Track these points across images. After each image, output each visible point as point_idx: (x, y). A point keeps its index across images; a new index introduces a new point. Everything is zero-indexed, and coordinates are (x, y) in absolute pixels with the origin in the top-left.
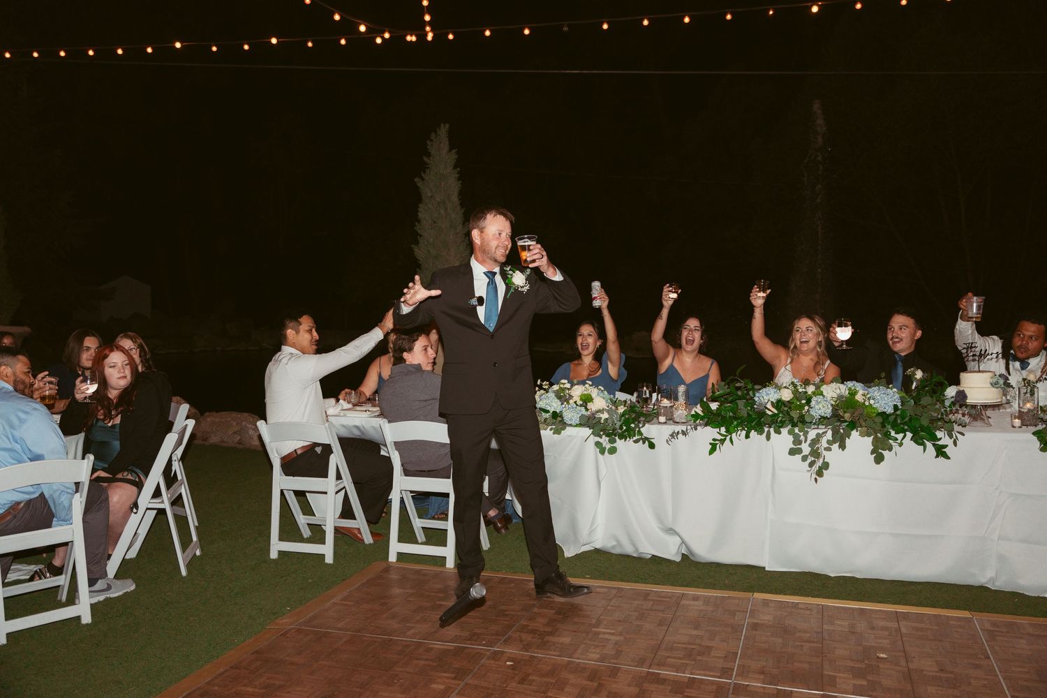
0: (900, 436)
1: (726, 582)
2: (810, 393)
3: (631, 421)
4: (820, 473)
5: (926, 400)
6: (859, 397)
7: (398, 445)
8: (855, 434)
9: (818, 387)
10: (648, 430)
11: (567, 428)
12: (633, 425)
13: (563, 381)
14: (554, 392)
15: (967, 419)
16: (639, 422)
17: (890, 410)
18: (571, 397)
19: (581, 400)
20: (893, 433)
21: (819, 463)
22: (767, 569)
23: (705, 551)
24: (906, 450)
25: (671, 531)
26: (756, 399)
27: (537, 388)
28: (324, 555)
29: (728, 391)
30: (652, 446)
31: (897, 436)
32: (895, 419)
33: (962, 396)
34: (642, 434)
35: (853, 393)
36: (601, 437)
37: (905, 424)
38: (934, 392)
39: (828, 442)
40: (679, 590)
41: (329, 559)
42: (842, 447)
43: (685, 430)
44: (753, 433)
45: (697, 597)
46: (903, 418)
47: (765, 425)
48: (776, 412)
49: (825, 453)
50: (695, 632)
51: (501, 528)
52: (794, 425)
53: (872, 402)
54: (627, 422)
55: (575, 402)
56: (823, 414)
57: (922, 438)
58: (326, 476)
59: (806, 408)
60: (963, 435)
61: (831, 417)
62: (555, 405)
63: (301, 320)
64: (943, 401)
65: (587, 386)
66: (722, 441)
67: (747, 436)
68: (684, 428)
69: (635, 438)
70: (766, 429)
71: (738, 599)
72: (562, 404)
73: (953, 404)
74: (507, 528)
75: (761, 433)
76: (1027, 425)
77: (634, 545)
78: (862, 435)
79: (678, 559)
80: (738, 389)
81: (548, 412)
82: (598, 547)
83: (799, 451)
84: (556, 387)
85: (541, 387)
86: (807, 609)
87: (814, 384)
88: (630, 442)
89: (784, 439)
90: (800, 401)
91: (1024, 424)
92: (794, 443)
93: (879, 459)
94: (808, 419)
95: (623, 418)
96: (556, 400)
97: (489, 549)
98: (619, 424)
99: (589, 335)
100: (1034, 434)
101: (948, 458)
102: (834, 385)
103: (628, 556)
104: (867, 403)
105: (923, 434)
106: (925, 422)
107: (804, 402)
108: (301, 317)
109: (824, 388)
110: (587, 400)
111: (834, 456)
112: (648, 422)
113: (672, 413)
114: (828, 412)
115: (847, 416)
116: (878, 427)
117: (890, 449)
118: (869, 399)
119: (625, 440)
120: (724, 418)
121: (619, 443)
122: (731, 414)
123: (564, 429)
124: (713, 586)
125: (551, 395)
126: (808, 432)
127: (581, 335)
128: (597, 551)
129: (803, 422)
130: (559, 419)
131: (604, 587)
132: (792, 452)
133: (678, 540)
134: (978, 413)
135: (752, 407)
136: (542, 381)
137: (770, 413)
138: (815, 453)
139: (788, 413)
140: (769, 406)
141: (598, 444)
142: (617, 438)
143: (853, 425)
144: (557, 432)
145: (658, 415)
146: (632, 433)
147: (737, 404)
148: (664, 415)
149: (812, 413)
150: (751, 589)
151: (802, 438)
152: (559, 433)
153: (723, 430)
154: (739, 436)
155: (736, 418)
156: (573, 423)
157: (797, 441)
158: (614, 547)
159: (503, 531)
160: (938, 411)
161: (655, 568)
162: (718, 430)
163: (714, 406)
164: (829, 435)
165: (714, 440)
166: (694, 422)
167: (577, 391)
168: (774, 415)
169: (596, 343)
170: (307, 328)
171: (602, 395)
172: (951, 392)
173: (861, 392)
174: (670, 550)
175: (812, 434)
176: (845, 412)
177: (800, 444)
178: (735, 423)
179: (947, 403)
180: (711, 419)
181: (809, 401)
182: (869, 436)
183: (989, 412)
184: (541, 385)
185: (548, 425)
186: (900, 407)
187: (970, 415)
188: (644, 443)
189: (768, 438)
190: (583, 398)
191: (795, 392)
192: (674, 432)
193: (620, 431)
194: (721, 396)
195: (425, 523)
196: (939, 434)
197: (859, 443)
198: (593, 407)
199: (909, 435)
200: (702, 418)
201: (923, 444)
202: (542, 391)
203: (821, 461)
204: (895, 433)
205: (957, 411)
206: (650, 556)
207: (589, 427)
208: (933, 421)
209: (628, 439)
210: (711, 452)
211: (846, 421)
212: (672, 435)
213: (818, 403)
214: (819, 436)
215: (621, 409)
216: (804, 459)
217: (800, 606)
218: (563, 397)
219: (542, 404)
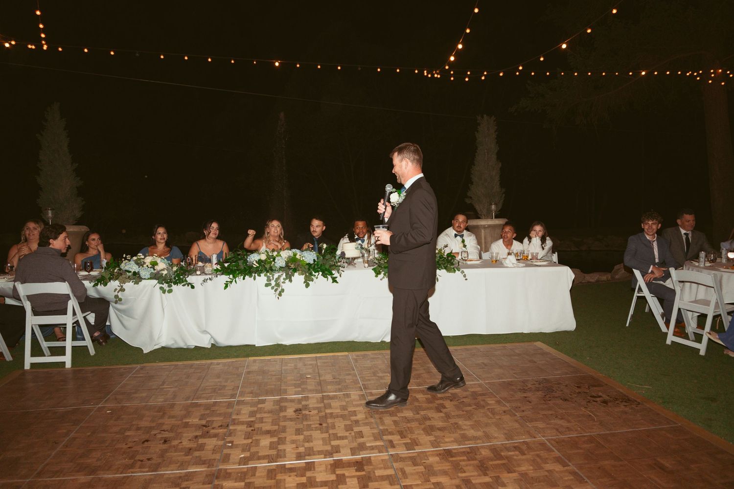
0: (317, 274)
1: (235, 354)
2: (275, 255)
3: (181, 274)
4: (280, 295)
5: (328, 256)
6: (298, 257)
8: (296, 274)
9: (279, 253)
10: (190, 279)
11: (143, 280)
12: (182, 277)
13: (139, 254)
14: (134, 261)
15: (346, 265)
16: (186, 275)
17: (312, 262)
18: (144, 263)
19: (151, 264)
20: (313, 273)
21: (280, 289)
22: (256, 346)
23: (224, 340)
24: (319, 280)
25: (205, 332)
26: (248, 260)
27: (123, 259)
29: (233, 256)
30: (193, 287)
31: (315, 274)
32: (314, 266)
33: (343, 254)
34: (187, 281)
35: (295, 255)
36: (163, 284)
37: (318, 268)
38: (332, 253)
39: (284, 279)
40: (209, 362)
42: (291, 281)
43: (211, 277)
44: (247, 277)
45: (219, 364)
46: (318, 266)
47: (253, 272)
48: (258, 265)
49: (282, 284)
50: (217, 380)
51: (102, 342)
52: (268, 272)
53: (304, 258)
54: (178, 276)
55: (147, 266)
56: (281, 266)
57: (326, 274)
59: (273, 263)
60: (344, 271)
61: (285, 267)
62: (135, 268)
64: (335, 257)
65: (154, 257)
66: (231, 282)
67: (244, 279)
68: (210, 277)
69: (183, 284)
70: (253, 275)
71: (241, 361)
72: (139, 267)
73: (339, 258)
74: (106, 342)
75: (251, 276)
76: (370, 266)
77: (184, 342)
78: (299, 274)
79: (209, 346)
80: (239, 255)
81: (130, 272)
82: (163, 346)
83: (270, 284)
84: (135, 258)
85: (126, 259)
86: (275, 361)
87: (277, 251)
88: (180, 286)
89: (262, 279)
90: (270, 260)
91: (369, 266)
92: (267, 281)
93: (307, 285)
94: (274, 269)
95: (176, 273)
96: (135, 265)
97: (95, 354)
98: (173, 276)
100: (373, 269)
101: (337, 283)
102: (286, 251)
103: (181, 349)
104: (301, 259)
105: (326, 272)
106: (327, 267)
107: (272, 260)
109: (282, 253)
110: (154, 264)
111: (286, 285)
112: (190, 274)
113: (204, 269)
114: (283, 264)
115: (292, 266)
116: (307, 270)
117: (312, 280)
118: (302, 257)
119: (177, 285)
120: (231, 270)
121: (174, 287)
122: (235, 268)
123: (141, 281)
124: (228, 357)
125: (132, 262)
126: (274, 275)
127: (159, 234)
128: (163, 348)
129: (271, 270)
130: (137, 276)
131: (168, 365)
132: (267, 285)
133: (209, 336)
134: (351, 262)
135: (246, 264)
136: (127, 255)
137: (255, 266)
138: (278, 285)
139: (264, 266)
140: (255, 263)
141: (161, 288)
142: (172, 284)
143: (295, 270)
144: (137, 283)
145: (196, 271)
146: (181, 281)
147: (238, 262)
148: (199, 270)
149: (276, 265)
150: (248, 356)
151: (271, 278)
153: (231, 276)
154: (240, 279)
155: (238, 270)
156: (146, 278)
157: (269, 280)
158: (173, 344)
159: (104, 344)
160: (332, 261)
161: (198, 352)
162: (228, 276)
163: (226, 265)
164: (284, 276)
165: (227, 282)
166: (216, 273)
167: (148, 260)
168: (257, 267)
171: (163, 261)
172: (338, 253)
173: (299, 254)
174: (205, 343)
175: (276, 275)
176: (292, 264)
177: (271, 281)
178: (238, 272)
179: (337, 258)
180: (224, 271)
181: (274, 260)
182: (303, 275)
183: (356, 261)
184: (126, 257)
185: (131, 279)
186: (316, 260)
187: (346, 262)
188: (188, 286)
189: (255, 279)
190: (152, 263)
191: (268, 255)
192: (205, 279)
193: (174, 280)
194: (230, 259)
195: (50, 344)
196: (334, 272)
197: (298, 278)
198: (158, 268)
199: (321, 273)
200: (220, 271)
201: (327, 277)
202: (127, 261)
203: (280, 288)
204: (315, 273)
205: (341, 261)
206: (193, 347)
207: (156, 279)
208: (331, 266)
209: (179, 284)
210: (225, 288)
211: (292, 269)
212: (204, 281)
213: (278, 260)
214: (279, 277)
215: (175, 269)
216: (273, 288)
217: (272, 360)
218: (140, 263)
219: (127, 268)
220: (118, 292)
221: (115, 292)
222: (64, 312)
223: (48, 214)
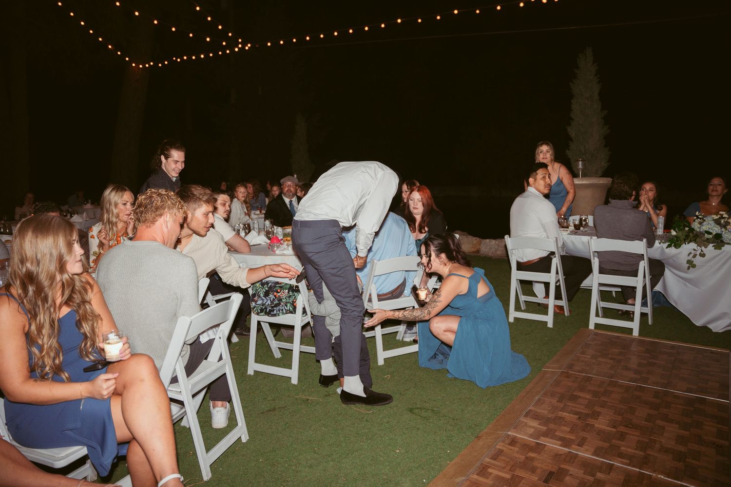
7: (599, 254)
11: (726, 245)
13: (721, 213)
14: (712, 220)
28: (547, 322)
41: (550, 325)
58: (549, 272)
62: (717, 229)
63: (538, 172)
81: (711, 233)
85: (698, 217)
96: (717, 226)
97: (651, 324)
99: (719, 185)
108: (537, 170)
123: (723, 246)
127: (712, 185)
130: (720, 239)
144: (718, 247)
152: (720, 249)
169: (723, 190)
170: (542, 176)
185: (710, 243)
195: (606, 304)
219: (705, 228)
220: (695, 256)
221: (688, 255)
222: (635, 274)
223: (578, 166)
